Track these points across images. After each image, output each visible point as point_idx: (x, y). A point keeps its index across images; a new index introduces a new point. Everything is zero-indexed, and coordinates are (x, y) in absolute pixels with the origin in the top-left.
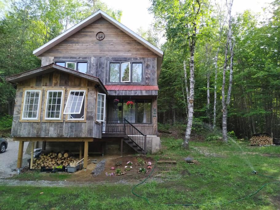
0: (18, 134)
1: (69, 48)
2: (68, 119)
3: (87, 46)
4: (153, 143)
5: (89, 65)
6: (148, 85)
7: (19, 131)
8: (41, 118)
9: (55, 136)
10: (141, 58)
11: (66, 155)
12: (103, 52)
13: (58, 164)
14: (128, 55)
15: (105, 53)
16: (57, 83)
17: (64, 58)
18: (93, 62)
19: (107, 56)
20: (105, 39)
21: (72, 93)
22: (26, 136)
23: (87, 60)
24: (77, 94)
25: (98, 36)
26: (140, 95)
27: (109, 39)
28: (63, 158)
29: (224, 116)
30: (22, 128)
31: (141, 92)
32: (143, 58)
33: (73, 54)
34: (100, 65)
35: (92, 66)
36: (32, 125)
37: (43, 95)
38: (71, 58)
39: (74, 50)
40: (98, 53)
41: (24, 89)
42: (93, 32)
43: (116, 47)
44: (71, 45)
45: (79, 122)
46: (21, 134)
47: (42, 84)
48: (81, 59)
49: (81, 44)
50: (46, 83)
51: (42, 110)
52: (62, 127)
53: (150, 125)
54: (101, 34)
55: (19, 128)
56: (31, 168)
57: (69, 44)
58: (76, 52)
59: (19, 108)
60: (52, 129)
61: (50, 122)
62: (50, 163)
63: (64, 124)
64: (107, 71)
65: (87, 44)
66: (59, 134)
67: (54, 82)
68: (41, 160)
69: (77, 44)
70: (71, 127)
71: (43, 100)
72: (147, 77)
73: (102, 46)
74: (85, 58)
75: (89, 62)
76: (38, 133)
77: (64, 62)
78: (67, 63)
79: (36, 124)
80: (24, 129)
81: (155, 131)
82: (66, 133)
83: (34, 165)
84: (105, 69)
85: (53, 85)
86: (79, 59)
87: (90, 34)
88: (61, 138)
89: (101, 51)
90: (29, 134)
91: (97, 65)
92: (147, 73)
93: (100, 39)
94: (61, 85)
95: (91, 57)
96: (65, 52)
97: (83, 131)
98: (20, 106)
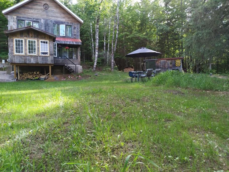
0: (14, 61)
1: (26, 12)
2: (40, 55)
3: (38, 12)
4: (79, 69)
5: (40, 24)
6: (75, 39)
7: (14, 60)
8: (26, 54)
9: (34, 63)
10: (71, 23)
11: (38, 73)
12: (48, 17)
13: (33, 77)
14: (63, 20)
15: (50, 17)
16: (32, 36)
17: (23, 17)
18: (42, 23)
19: (51, 20)
20: (49, 9)
21: (42, 42)
22: (18, 63)
23: (39, 20)
24: (44, 42)
25: (44, 6)
26: (72, 44)
27: (52, 9)
28: (37, 74)
29: (112, 57)
30: (16, 58)
31: (73, 43)
32: (72, 23)
33: (30, 16)
34: (47, 25)
35: (42, 25)
36: (21, 57)
37: (25, 42)
38: (28, 18)
39: (29, 13)
40: (45, 17)
41: (13, 38)
42: (41, 3)
43: (56, 15)
44: (27, 9)
45: (46, 56)
46: (15, 61)
47: (24, 36)
48: (35, 20)
49: (34, 10)
50: (26, 36)
51: (26, 50)
52: (38, 59)
53: (77, 60)
54: (46, 5)
55: (14, 58)
56: (19, 79)
57: (26, 9)
58: (31, 15)
59: (12, 48)
60: (32, 59)
61: (31, 56)
62: (30, 77)
63: (39, 57)
64: (51, 28)
65: (38, 11)
66: (36, 62)
67: (30, 35)
68: (24, 76)
69: (31, 10)
70: (42, 59)
71: (25, 45)
72: (74, 34)
73: (47, 13)
74: (38, 19)
75: (40, 22)
76: (25, 61)
77: (24, 21)
78: (26, 21)
79: (23, 57)
80: (17, 59)
81: (79, 63)
82: (40, 61)
83: (21, 78)
84: (50, 27)
85: (30, 37)
86: (33, 20)
87: (39, 4)
88: (38, 64)
89: (47, 16)
90: (20, 61)
91: (45, 24)
92: (74, 32)
93: (46, 8)
94: (35, 37)
95: (41, 19)
96: (23, 14)
97: (49, 61)
98: (13, 47)
